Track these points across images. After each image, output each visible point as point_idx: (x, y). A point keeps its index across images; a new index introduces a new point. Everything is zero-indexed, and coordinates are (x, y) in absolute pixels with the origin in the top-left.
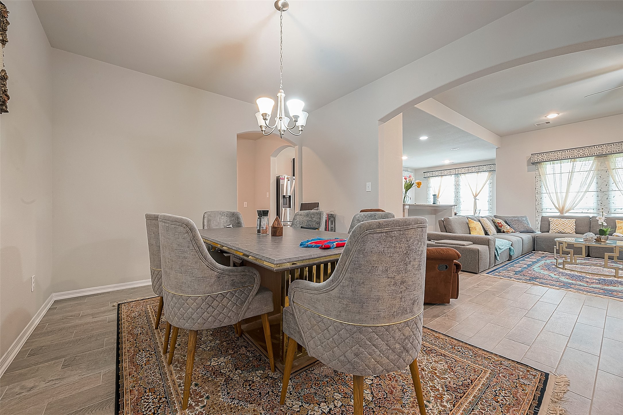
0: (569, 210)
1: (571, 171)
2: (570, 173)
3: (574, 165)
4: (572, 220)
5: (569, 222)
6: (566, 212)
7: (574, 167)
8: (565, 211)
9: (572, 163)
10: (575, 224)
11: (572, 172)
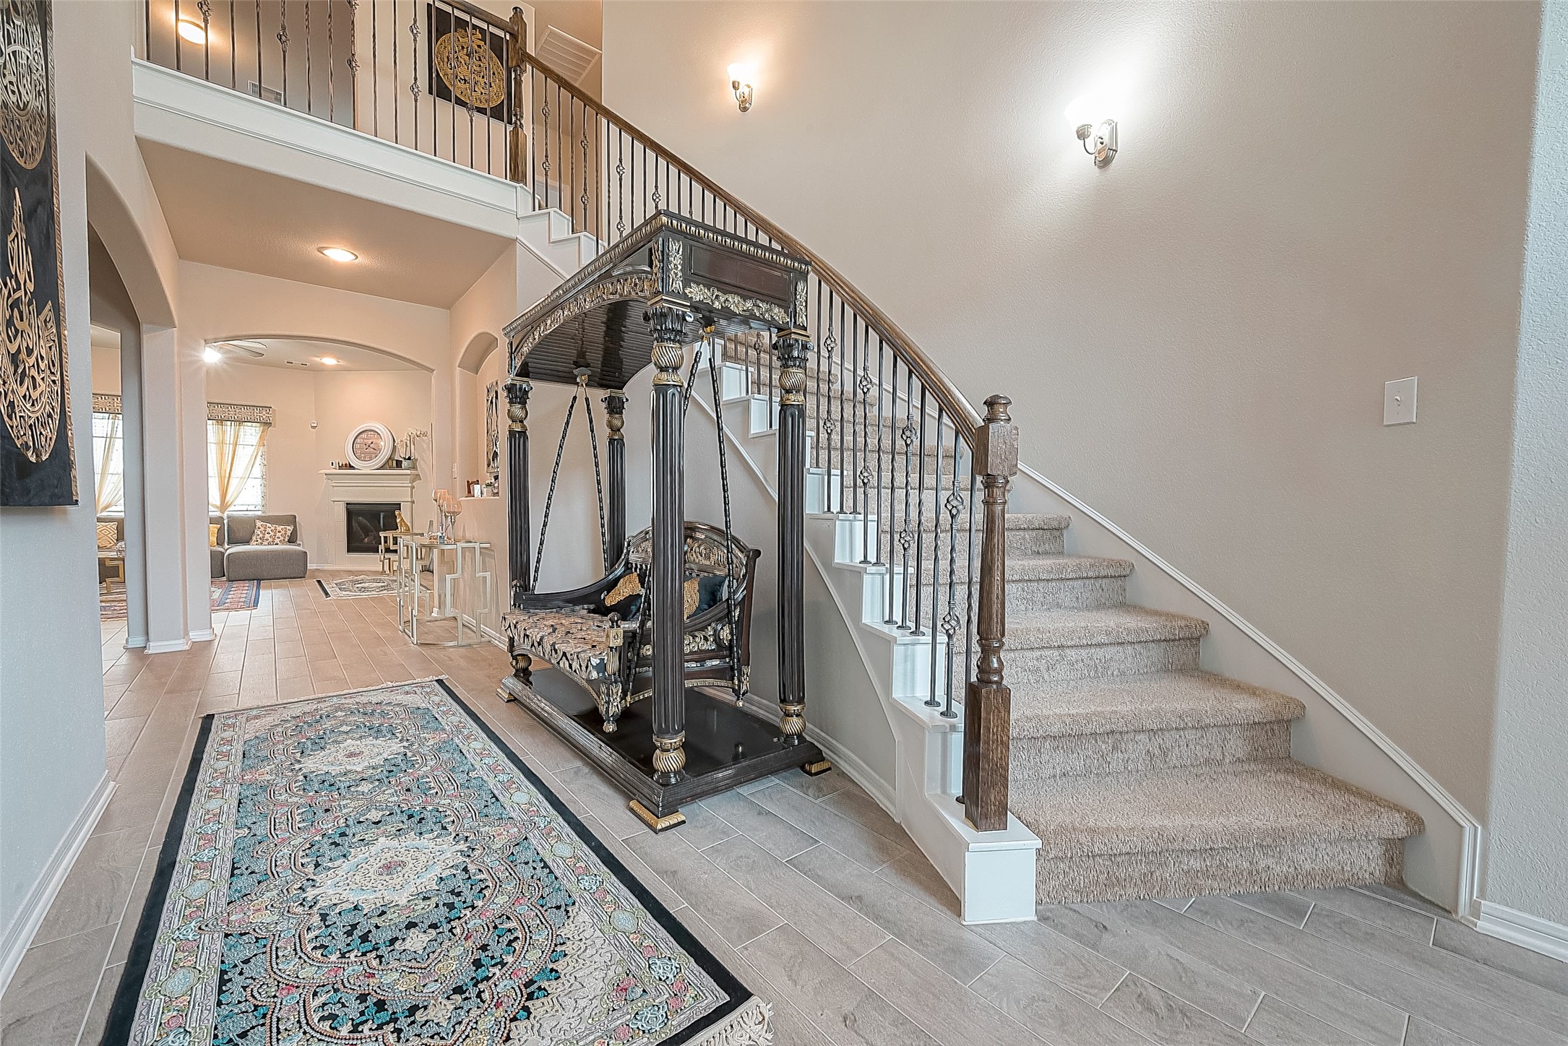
0: (106, 508)
1: (109, 436)
2: (108, 440)
3: (116, 425)
4: (112, 523)
5: (105, 528)
6: (102, 511)
7: (115, 429)
8: (100, 508)
9: (111, 421)
10: (116, 532)
11: (111, 438)
